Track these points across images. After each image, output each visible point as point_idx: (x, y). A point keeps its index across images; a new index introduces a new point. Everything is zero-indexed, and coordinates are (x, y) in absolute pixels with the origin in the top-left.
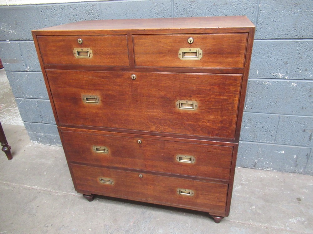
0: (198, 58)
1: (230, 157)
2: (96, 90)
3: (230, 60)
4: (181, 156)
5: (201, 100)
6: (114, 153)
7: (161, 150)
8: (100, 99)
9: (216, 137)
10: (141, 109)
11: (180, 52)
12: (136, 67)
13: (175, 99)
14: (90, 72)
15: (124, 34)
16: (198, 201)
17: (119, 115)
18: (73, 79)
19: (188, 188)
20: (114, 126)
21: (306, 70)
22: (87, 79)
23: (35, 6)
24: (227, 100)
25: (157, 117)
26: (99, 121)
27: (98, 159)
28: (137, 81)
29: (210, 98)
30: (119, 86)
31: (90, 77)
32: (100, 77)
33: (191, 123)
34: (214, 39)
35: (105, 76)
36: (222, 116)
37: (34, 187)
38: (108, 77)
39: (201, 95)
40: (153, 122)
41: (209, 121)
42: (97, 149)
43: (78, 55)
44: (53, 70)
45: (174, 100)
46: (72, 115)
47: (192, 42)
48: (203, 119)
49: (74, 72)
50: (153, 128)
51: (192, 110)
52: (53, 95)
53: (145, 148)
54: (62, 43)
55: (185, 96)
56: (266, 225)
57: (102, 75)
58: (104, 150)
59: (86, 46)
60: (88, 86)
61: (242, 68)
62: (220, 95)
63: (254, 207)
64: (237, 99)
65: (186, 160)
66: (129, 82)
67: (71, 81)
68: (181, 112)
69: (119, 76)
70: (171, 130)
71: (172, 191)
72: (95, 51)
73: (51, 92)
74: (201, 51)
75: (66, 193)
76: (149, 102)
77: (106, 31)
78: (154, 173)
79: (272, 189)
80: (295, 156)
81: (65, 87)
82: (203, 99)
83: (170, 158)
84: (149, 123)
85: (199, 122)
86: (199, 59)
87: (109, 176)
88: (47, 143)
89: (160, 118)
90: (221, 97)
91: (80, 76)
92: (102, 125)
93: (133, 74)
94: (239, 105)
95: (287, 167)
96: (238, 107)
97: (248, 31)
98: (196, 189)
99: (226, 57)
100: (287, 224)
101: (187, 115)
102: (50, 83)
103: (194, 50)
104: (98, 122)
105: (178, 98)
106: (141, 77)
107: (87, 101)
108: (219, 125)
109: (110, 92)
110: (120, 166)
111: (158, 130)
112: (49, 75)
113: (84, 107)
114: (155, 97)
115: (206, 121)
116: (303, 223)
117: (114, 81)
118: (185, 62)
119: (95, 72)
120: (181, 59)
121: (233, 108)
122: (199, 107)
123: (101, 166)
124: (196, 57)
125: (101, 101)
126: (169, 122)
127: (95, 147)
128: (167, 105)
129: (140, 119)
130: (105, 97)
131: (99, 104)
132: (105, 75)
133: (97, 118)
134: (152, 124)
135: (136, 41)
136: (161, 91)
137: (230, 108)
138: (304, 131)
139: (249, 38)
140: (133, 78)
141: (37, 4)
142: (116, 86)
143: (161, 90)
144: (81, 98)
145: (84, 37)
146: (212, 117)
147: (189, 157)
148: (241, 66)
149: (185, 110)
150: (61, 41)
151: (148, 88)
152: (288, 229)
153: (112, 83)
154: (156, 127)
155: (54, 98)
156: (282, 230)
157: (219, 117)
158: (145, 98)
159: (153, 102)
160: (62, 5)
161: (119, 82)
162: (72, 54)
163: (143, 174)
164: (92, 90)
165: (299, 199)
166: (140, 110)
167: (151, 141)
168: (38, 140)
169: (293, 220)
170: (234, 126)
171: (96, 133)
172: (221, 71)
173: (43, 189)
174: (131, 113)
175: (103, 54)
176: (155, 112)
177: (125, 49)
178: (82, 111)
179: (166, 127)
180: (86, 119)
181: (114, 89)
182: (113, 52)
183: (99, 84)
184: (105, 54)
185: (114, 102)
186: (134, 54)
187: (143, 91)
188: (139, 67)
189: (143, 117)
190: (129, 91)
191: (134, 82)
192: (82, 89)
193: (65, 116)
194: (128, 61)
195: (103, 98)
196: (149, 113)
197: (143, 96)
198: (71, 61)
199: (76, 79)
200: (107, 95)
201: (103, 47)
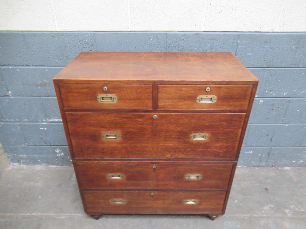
0: (212, 102)
1: (230, 172)
2: (118, 128)
3: (237, 103)
4: (189, 174)
5: (211, 133)
6: (128, 178)
7: (173, 172)
8: (120, 136)
9: (220, 159)
10: (158, 141)
11: (198, 98)
12: (158, 109)
13: (190, 132)
14: (112, 114)
15: (150, 83)
16: (201, 207)
17: (137, 147)
18: (94, 120)
19: (193, 198)
20: (131, 156)
21: (271, 91)
22: (109, 120)
23: (21, 33)
24: (232, 131)
25: (173, 147)
27: (113, 184)
28: (158, 120)
29: (219, 131)
30: (140, 124)
31: (113, 118)
32: (122, 118)
33: (201, 150)
34: (227, 88)
35: (127, 117)
36: (227, 143)
37: (33, 214)
38: (131, 117)
39: (212, 129)
40: (169, 151)
41: (216, 147)
42: (113, 176)
43: (102, 100)
44: (73, 113)
45: (189, 134)
46: (89, 150)
47: (209, 91)
48: (212, 146)
49: (96, 114)
50: (168, 156)
51: (203, 140)
52: (70, 134)
53: (158, 172)
54: (85, 90)
55: (198, 130)
56: (248, 215)
57: (125, 116)
58: (119, 176)
59: (111, 93)
60: (109, 125)
61: (247, 109)
62: (227, 128)
63: (236, 201)
64: (240, 130)
65: (193, 177)
66: (150, 121)
67: (92, 122)
68: (194, 142)
69: (141, 116)
70: (183, 156)
71: (180, 202)
72: (120, 97)
73: (68, 132)
74: (215, 97)
75: (70, 215)
76: (167, 135)
77: (133, 81)
78: (164, 191)
79: (246, 183)
80: (260, 155)
81: (84, 127)
82: (213, 131)
83: (180, 178)
84: (166, 152)
85: (208, 149)
86: (214, 102)
87: (122, 197)
88: (30, 164)
89: (175, 148)
90: (228, 130)
91: (102, 117)
92: (120, 156)
93: (155, 114)
94: (241, 135)
95: (253, 163)
96: (241, 136)
97: (253, 83)
98: (200, 198)
99: (235, 102)
100: (263, 212)
101: (199, 144)
103: (210, 96)
104: (116, 154)
105: (193, 131)
106: (161, 117)
107: (107, 137)
108: (224, 150)
109: (131, 130)
110: (134, 188)
111: (172, 157)
112: (68, 117)
113: (103, 143)
114: (172, 132)
115: (214, 147)
116: (273, 208)
117: (136, 120)
118: (201, 105)
119: (118, 114)
120: (199, 103)
121: (236, 137)
122: (210, 138)
123: (115, 190)
124: (211, 101)
125: (121, 137)
126: (182, 150)
127: (111, 175)
128: (183, 137)
129: (157, 149)
131: (119, 139)
133: (115, 151)
134: (168, 152)
135: (160, 89)
137: (234, 137)
138: (267, 135)
139: (254, 89)
140: (154, 118)
141: (22, 31)
142: (137, 124)
143: (179, 126)
144: (101, 136)
145: (110, 85)
146: (219, 144)
147: (197, 175)
148: (246, 108)
149: (197, 140)
150: (85, 88)
151: (167, 125)
152: (264, 216)
153: (133, 122)
154: (171, 154)
155: (71, 137)
156: (260, 217)
157: (225, 144)
158: (164, 132)
159: (171, 136)
160: (52, 34)
161: (141, 121)
162: (96, 99)
163: (155, 192)
164: (113, 128)
165: (266, 189)
166: (158, 142)
167: (164, 166)
168: (19, 161)
169: (266, 208)
170: (236, 149)
171: (113, 163)
172: (230, 111)
173: (43, 214)
174: (149, 145)
175: (128, 100)
176: (171, 143)
177: (149, 95)
178: (101, 146)
179: (180, 154)
180: (103, 153)
181: (135, 127)
182: (137, 97)
183: (121, 123)
184: (130, 100)
185: (133, 137)
186: (158, 99)
187: (162, 128)
188: (162, 109)
189: (160, 147)
190: (149, 128)
191: (155, 121)
192: (102, 127)
193: (82, 151)
194: (151, 105)
195: (124, 135)
196: (166, 145)
197: (162, 132)
198: (94, 105)
199: (97, 120)
200: (128, 132)
201: (128, 94)
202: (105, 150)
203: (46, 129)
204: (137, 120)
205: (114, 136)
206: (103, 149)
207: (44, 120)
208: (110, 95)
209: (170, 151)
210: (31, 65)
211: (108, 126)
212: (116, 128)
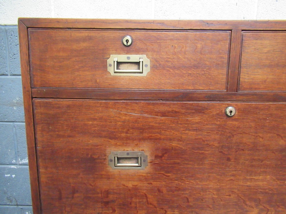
2: (144, 139)
8: (149, 159)
10: (233, 175)
12: (240, 92)
14: (136, 103)
15: (227, 28)
17: (184, 190)
18: (95, 119)
22: (127, 118)
23: (3, 28)
25: (265, 189)
26: (138, 205)
28: (236, 120)
30: (196, 130)
31: (136, 114)
32: (157, 114)
35: (169, 112)
38: (176, 112)
40: (255, 201)
43: (117, 69)
44: (50, 100)
46: (76, 195)
49: (101, 104)
52: (39, 154)
54: (84, 45)
57: (163, 109)
59: (138, 51)
60: (127, 133)
66: (218, 123)
67: (91, 123)
69: (200, 111)
72: (157, 61)
73: (36, 147)
81: (69, 136)
84: (248, 203)
89: (271, 192)
91: (112, 112)
93: (229, 105)
102: (39, 128)
104: (136, 207)
106: (244, 112)
107: (118, 163)
109: (174, 144)
112: (38, 110)
113: (109, 177)
114: (267, 150)
117: (187, 120)
119: (149, 104)
125: (151, 162)
129: (230, 195)
130: (160, 155)
131: (146, 169)
132: (170, 110)
133: (134, 200)
134: (253, 204)
136: (282, 138)
140: (229, 114)
141: (6, 26)
142: (189, 130)
143: (282, 135)
144: (105, 159)
145: (138, 33)
150: (84, 40)
151: (256, 133)
153: (181, 124)
154: (262, 210)
155: (40, 160)
158: (247, 152)
159: (262, 161)
161: (198, 123)
162: (104, 66)
164: (134, 140)
166: (232, 178)
174: (212, 185)
175: (174, 68)
176: (262, 180)
177: (221, 57)
178: (103, 185)
179: (280, 209)
180: (107, 203)
181: (184, 136)
182: (196, 63)
183: (152, 127)
184: (179, 68)
185: (178, 163)
186: (240, 67)
187: (244, 140)
188: (246, 92)
189: (236, 191)
190: (215, 140)
191: (230, 123)
192: (111, 138)
193: (60, 198)
194: (224, 80)
195: (157, 157)
196: (249, 183)
197: (243, 150)
198: (98, 81)
199: (101, 118)
200: (166, 151)
201: (175, 54)
202: (111, 197)
203: (14, 176)
204: (190, 119)
205: (135, 161)
206: (107, 193)
207: (14, 161)
208: (134, 58)
209: (259, 199)
210: (9, 74)
211: (123, 135)
212: (140, 140)
